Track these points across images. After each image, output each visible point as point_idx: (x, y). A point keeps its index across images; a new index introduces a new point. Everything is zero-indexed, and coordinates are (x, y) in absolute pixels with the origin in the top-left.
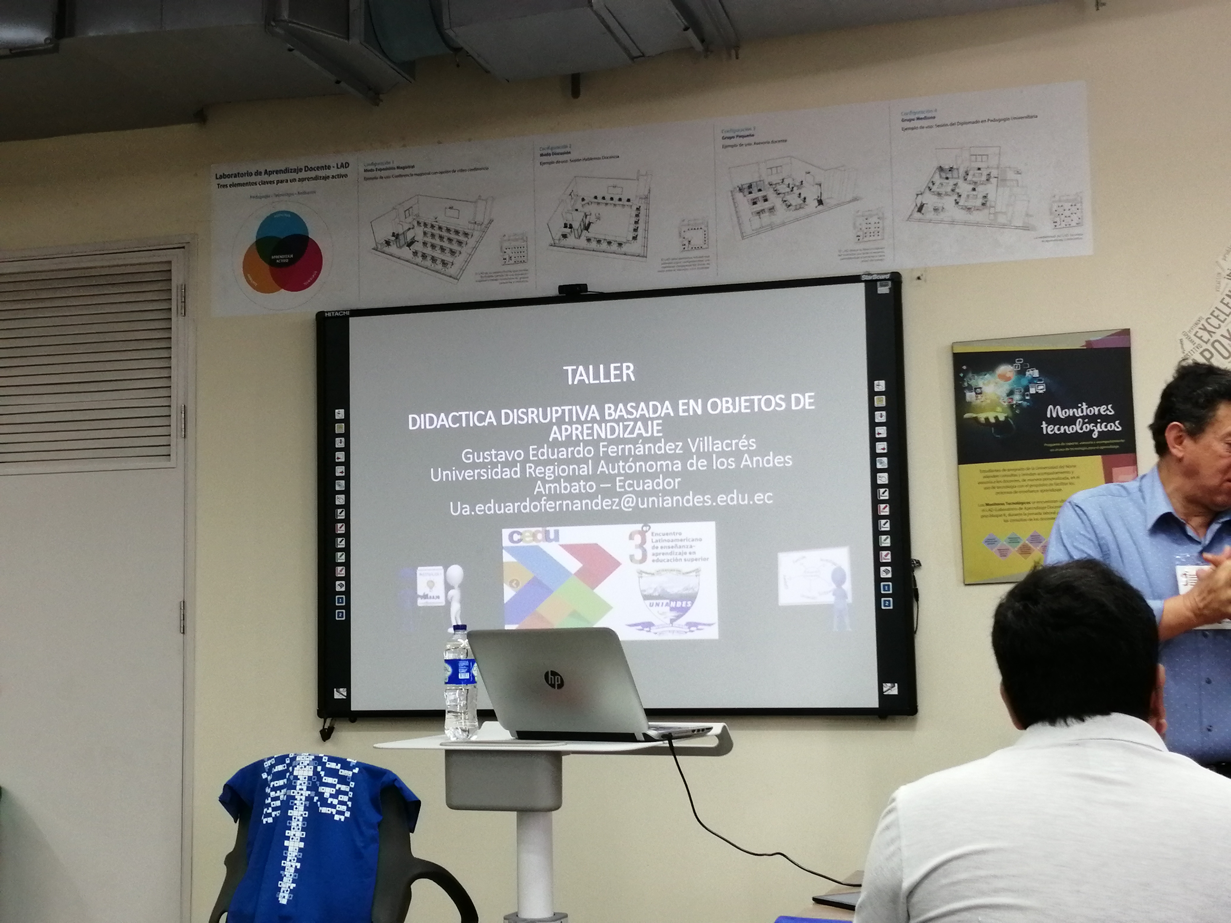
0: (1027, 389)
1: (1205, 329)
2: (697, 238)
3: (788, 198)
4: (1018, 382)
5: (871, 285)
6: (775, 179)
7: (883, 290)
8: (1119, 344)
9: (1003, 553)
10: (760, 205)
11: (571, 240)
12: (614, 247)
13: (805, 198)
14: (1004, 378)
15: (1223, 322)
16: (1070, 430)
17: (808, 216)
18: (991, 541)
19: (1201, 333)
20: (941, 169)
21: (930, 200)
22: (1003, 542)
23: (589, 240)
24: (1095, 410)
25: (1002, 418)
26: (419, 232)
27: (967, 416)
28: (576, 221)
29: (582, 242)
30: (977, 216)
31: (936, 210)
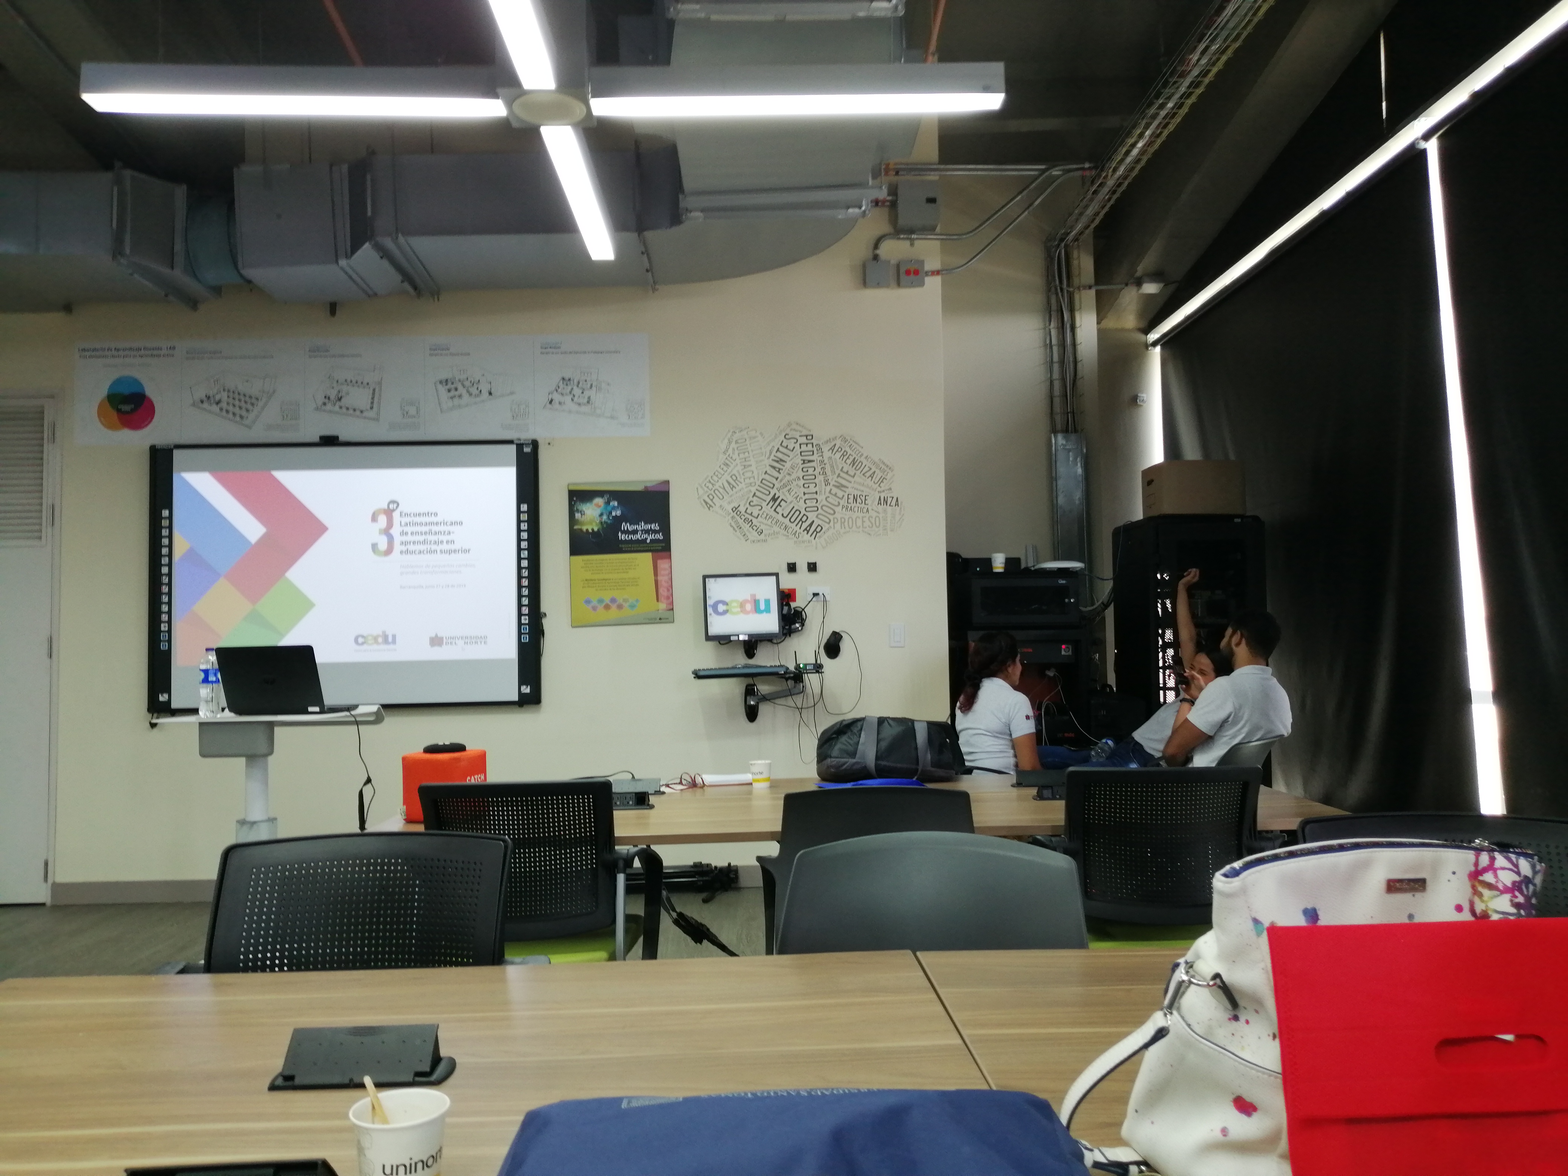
0: (610, 513)
1: (710, 482)
2: (412, 411)
3: (470, 389)
4: (606, 508)
5: (520, 447)
6: (463, 377)
7: (527, 450)
8: (663, 489)
9: (594, 609)
10: (453, 393)
11: (329, 407)
12: (358, 413)
13: (481, 391)
14: (598, 506)
15: (720, 479)
16: (634, 538)
17: (483, 401)
18: (588, 602)
19: (708, 484)
20: (563, 379)
21: (556, 397)
22: (595, 602)
23: (341, 407)
24: (648, 526)
25: (596, 529)
26: (224, 395)
27: (576, 527)
28: (333, 394)
29: (337, 408)
30: (584, 409)
31: (560, 403)
